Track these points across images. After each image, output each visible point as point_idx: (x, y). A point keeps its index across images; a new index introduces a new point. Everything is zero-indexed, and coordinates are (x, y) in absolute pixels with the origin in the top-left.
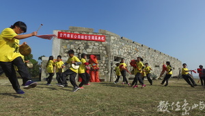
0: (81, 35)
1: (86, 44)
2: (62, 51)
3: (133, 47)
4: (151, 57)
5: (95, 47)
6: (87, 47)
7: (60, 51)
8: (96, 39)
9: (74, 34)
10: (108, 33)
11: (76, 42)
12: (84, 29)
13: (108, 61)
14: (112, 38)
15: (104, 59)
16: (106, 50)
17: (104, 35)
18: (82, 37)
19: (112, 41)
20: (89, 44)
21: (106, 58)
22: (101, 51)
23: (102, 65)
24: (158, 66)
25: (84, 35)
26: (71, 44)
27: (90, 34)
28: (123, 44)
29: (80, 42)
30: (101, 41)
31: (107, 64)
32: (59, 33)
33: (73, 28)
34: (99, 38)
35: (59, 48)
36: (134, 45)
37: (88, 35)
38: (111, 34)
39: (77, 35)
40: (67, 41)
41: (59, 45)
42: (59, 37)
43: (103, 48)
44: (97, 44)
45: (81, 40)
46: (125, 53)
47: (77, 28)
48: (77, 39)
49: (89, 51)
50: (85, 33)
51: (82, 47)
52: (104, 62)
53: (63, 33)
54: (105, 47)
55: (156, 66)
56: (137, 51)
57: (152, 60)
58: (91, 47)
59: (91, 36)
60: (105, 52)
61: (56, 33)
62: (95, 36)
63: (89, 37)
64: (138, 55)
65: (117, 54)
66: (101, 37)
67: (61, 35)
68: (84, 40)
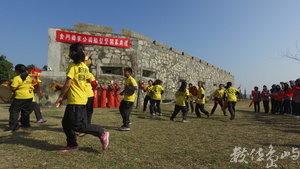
0: (93, 36)
1: (101, 50)
2: (64, 61)
3: (170, 56)
4: (195, 70)
5: (114, 56)
6: (102, 55)
7: (61, 61)
8: (116, 43)
9: (83, 36)
10: (135, 35)
11: (87, 49)
12: (98, 28)
13: (134, 76)
14: (141, 42)
16: (131, 60)
17: (128, 37)
18: (96, 41)
19: (140, 48)
20: (106, 51)
22: (123, 62)
25: (98, 38)
27: (107, 35)
28: (156, 52)
29: (92, 48)
30: (124, 47)
32: (58, 33)
33: (81, 26)
35: (59, 56)
36: (171, 53)
37: (104, 38)
38: (139, 36)
39: (88, 37)
41: (59, 52)
42: (58, 40)
43: (127, 58)
44: (117, 51)
45: (93, 44)
46: (159, 64)
47: (86, 26)
48: (88, 44)
49: (106, 61)
50: (99, 35)
51: (95, 55)
53: (65, 34)
54: (130, 56)
56: (175, 62)
57: (196, 74)
58: (109, 55)
59: (109, 38)
60: (129, 63)
61: (53, 32)
62: (115, 39)
63: (106, 40)
64: (177, 68)
65: (148, 66)
66: (124, 40)
67: (62, 35)
68: (98, 44)
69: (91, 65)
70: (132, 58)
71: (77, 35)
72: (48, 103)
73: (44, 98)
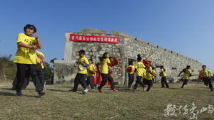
0: (93, 37)
1: (99, 46)
2: (74, 54)
3: (148, 48)
4: (168, 59)
5: (108, 49)
6: (100, 49)
8: (109, 40)
9: (86, 37)
10: (121, 34)
11: (89, 44)
12: (96, 31)
13: (121, 63)
14: (126, 39)
16: (120, 52)
17: (117, 36)
18: (95, 39)
19: (126, 43)
20: (102, 46)
21: (120, 60)
22: (114, 53)
23: (115, 67)
25: (97, 37)
26: (83, 46)
27: (103, 35)
28: (137, 45)
29: (92, 44)
30: (114, 43)
31: (121, 66)
32: (71, 35)
33: (85, 30)
34: (112, 39)
35: (71, 51)
36: (149, 46)
37: (101, 37)
38: (125, 35)
39: (90, 37)
40: (79, 43)
41: (71, 48)
42: (71, 40)
43: (117, 50)
44: (110, 46)
45: (93, 42)
47: (89, 30)
48: (90, 42)
49: (102, 53)
50: (97, 35)
51: (95, 49)
53: (75, 36)
54: (119, 49)
56: (152, 53)
57: (168, 62)
58: (104, 49)
59: (104, 37)
60: (118, 54)
61: (67, 35)
62: (108, 38)
63: (102, 38)
64: (153, 57)
65: (132, 56)
66: (114, 38)
67: (73, 37)
68: (97, 42)
69: (92, 56)
71: (82, 36)
72: (64, 81)
73: (62, 78)
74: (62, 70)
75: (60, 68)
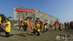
0: (24, 10)
1: (26, 13)
3: (43, 15)
4: (50, 18)
5: (30, 15)
6: (27, 14)
7: (17, 16)
9: (22, 10)
11: (23, 13)
12: (26, 8)
13: (34, 20)
14: (36, 11)
15: (33, 19)
17: (33, 10)
18: (25, 11)
19: (36, 13)
21: (34, 18)
22: (32, 16)
23: (32, 21)
24: (52, 21)
25: (26, 10)
26: (21, 13)
27: (28, 10)
28: (40, 13)
30: (32, 12)
31: (34, 21)
32: (16, 9)
33: (22, 7)
34: (31, 11)
37: (27, 10)
38: (36, 10)
39: (23, 10)
40: (19, 12)
41: (16, 14)
42: (16, 11)
43: (33, 15)
44: (30, 13)
45: (24, 12)
46: (41, 17)
47: (23, 7)
48: (23, 12)
51: (25, 14)
52: (33, 20)
55: (51, 21)
56: (45, 16)
57: (50, 19)
58: (28, 14)
61: (15, 9)
64: (45, 18)
65: (38, 17)
66: (32, 11)
67: (17, 10)
68: (26, 12)
69: (24, 17)
70: (34, 15)
72: (13, 26)
73: (12, 25)
74: (13, 22)
75: (12, 21)
